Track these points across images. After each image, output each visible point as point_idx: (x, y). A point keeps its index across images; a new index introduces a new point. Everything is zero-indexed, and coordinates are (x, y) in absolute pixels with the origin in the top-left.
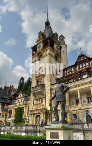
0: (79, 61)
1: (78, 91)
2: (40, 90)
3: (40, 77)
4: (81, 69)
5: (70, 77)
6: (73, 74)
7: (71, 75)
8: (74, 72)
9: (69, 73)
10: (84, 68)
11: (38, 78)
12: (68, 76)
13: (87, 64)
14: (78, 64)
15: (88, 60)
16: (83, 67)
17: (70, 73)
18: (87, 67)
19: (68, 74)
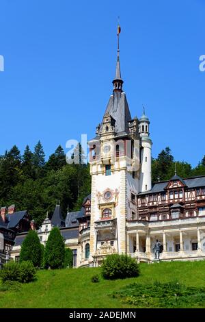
0: (170, 187)
1: (164, 236)
2: (111, 228)
3: (108, 207)
4: (171, 201)
5: (154, 210)
6: (160, 206)
7: (155, 207)
8: (160, 203)
9: (153, 202)
10: (176, 201)
11: (105, 207)
12: (151, 208)
13: (181, 196)
14: (168, 191)
15: (183, 189)
16: (174, 199)
17: (155, 203)
18: (181, 200)
19: (151, 204)
